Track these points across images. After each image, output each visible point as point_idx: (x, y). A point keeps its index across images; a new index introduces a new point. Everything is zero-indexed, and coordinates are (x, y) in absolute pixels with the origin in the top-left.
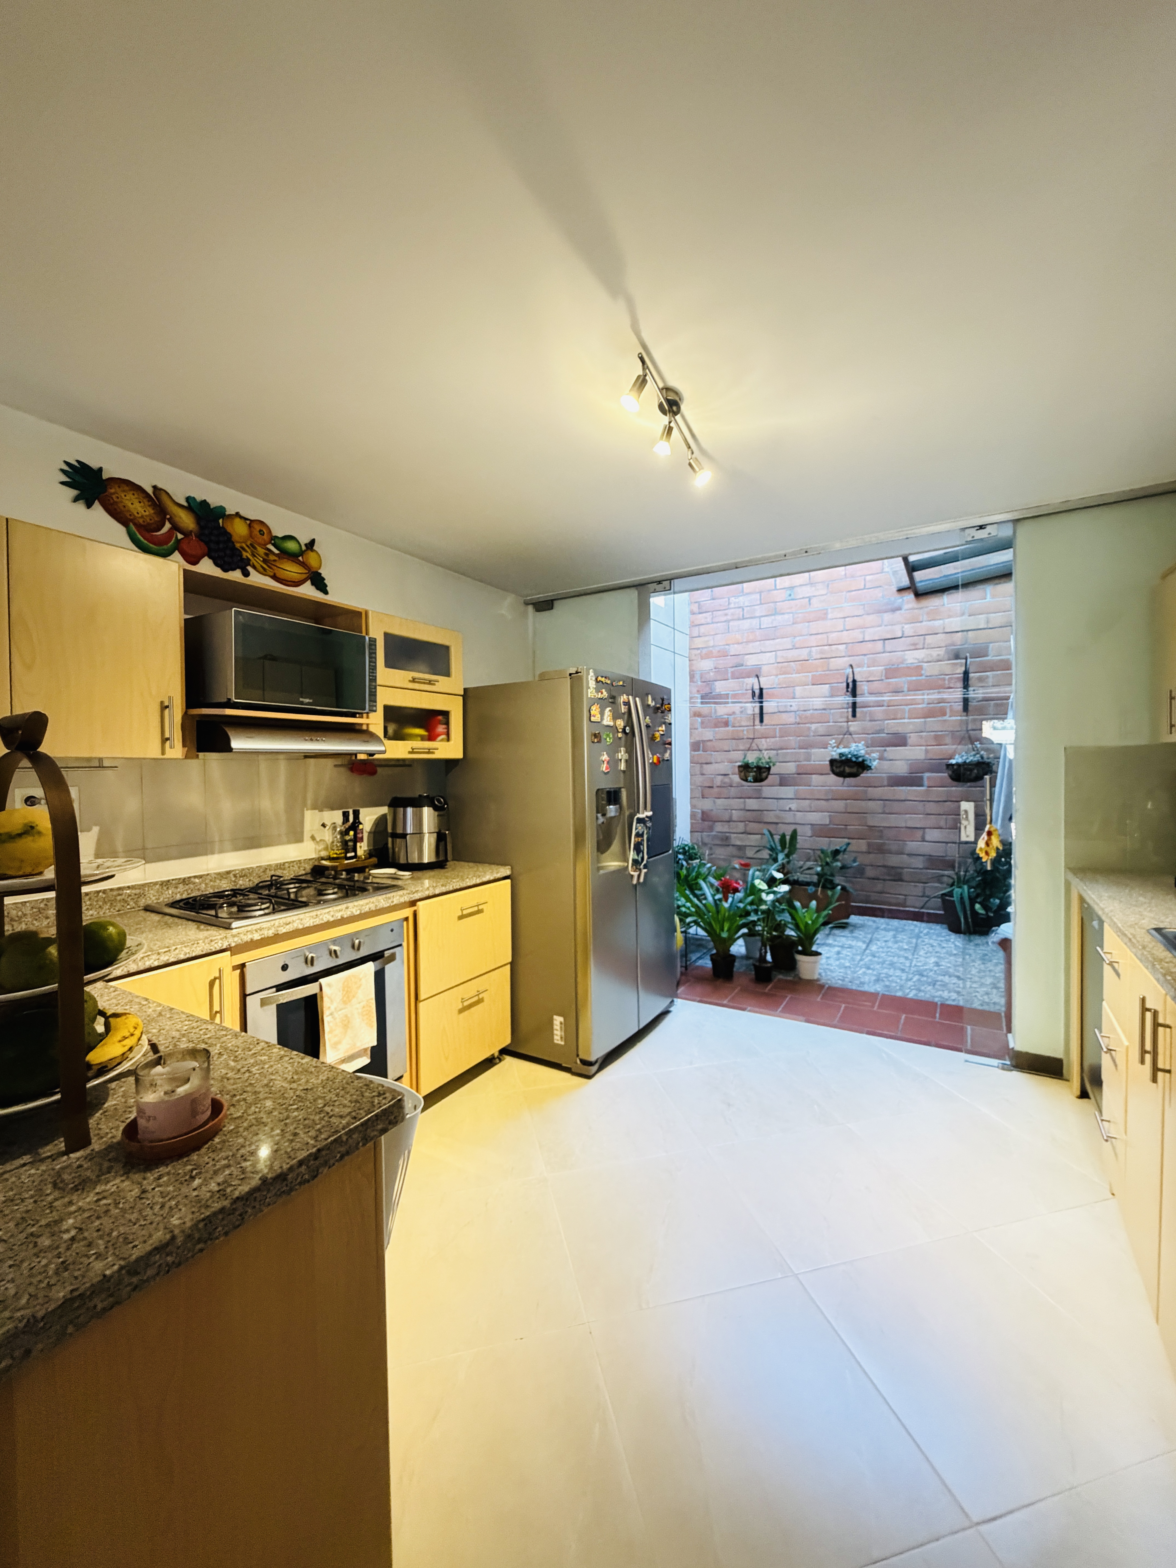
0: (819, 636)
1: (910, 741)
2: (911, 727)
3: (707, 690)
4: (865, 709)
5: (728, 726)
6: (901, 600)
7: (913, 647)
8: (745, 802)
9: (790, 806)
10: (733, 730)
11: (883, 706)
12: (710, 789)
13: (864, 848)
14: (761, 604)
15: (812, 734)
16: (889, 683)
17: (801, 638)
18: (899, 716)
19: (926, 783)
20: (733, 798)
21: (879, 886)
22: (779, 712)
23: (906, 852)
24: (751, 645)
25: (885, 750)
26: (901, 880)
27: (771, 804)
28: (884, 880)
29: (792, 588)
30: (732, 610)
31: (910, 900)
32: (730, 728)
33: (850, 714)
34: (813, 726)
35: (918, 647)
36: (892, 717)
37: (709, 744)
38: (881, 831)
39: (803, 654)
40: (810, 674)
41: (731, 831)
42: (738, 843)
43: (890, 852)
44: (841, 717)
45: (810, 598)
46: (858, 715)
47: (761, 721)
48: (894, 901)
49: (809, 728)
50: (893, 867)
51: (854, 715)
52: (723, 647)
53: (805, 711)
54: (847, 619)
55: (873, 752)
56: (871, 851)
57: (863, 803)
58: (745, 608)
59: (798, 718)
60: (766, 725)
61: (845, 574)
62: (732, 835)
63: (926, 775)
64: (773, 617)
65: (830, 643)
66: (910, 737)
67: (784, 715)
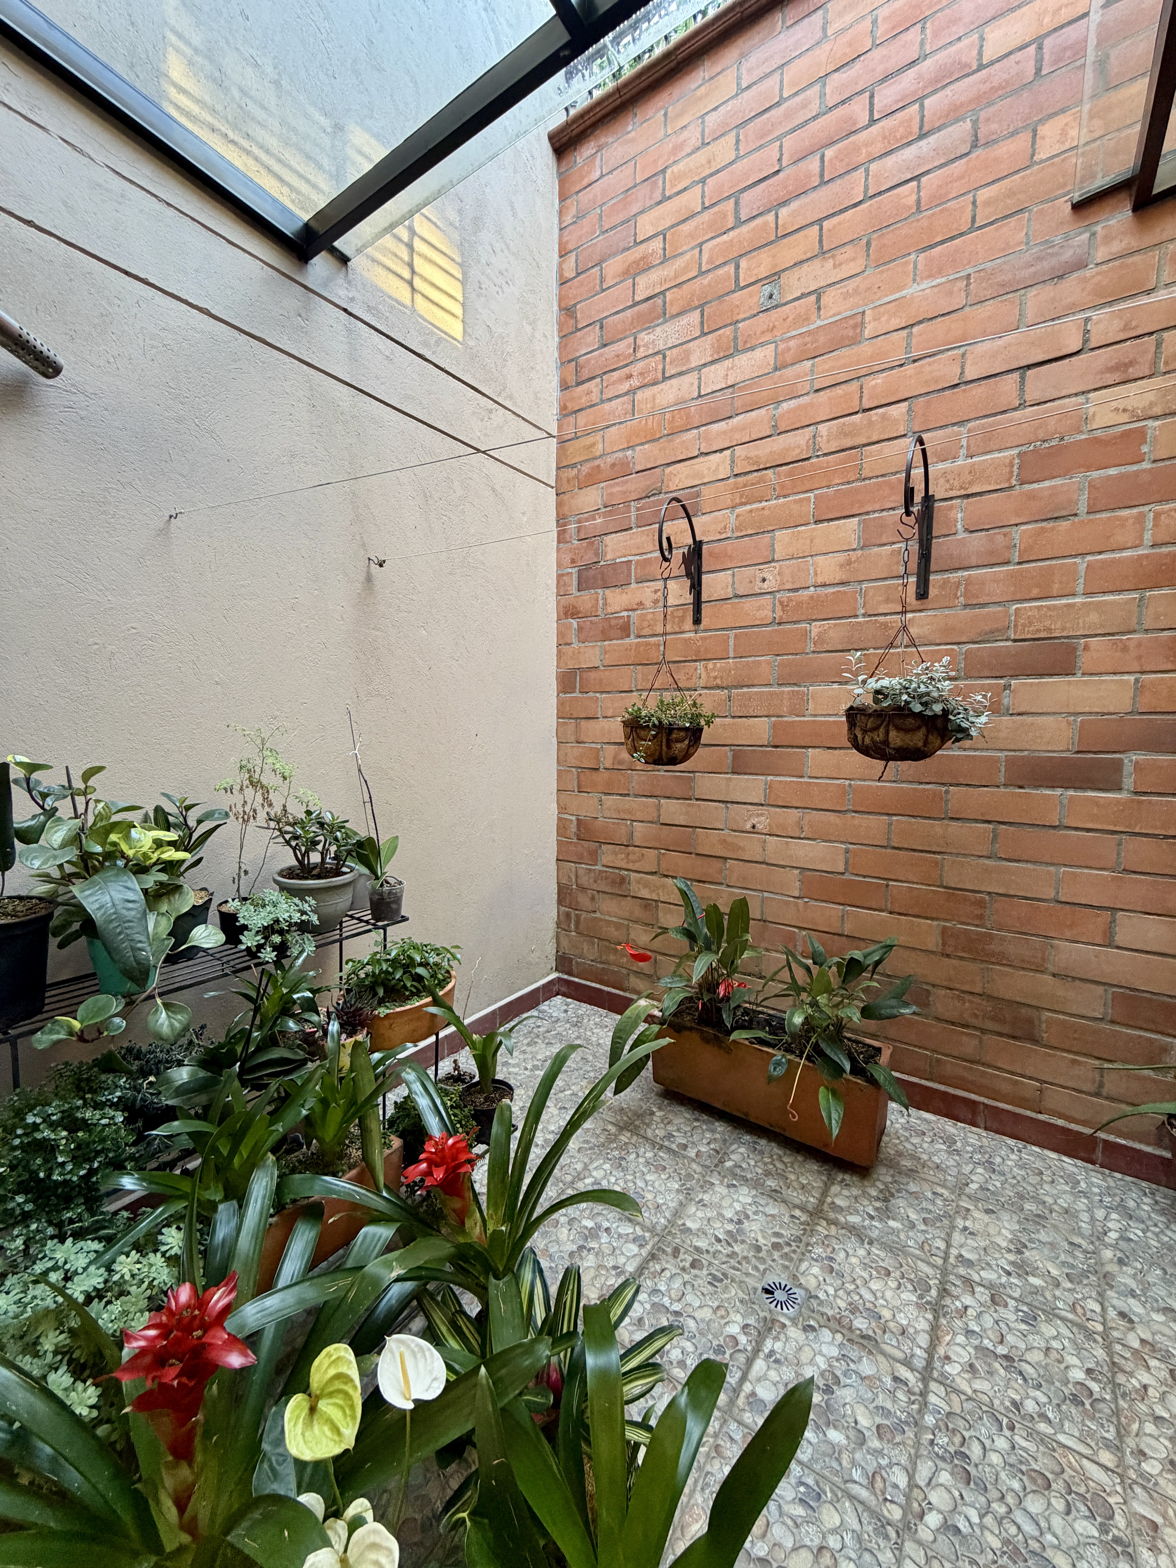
0: (839, 391)
1: (1084, 660)
2: (1094, 617)
3: (589, 558)
4: (954, 576)
5: (628, 636)
6: (1086, 235)
7: (1117, 377)
8: (659, 807)
9: (755, 820)
10: (637, 644)
11: (1008, 563)
12: (594, 772)
13: (933, 941)
14: (704, 334)
15: (811, 647)
16: (1032, 496)
17: (793, 403)
18: (1056, 589)
19: (1128, 782)
20: (636, 796)
21: (969, 1045)
22: (737, 596)
23: (1051, 968)
24: (678, 440)
25: (1007, 687)
26: (1035, 1041)
27: (715, 814)
28: (983, 1031)
29: (774, 276)
30: (640, 365)
31: (1056, 1098)
32: (632, 640)
33: (912, 590)
34: (815, 628)
35: (1132, 372)
36: (1035, 592)
37: (593, 675)
38: (981, 904)
39: (797, 443)
40: (811, 495)
41: (630, 866)
42: (645, 893)
43: (1002, 959)
44: (887, 601)
45: (818, 293)
46: (933, 592)
47: (697, 621)
48: (1005, 1088)
49: (805, 633)
50: (1011, 1003)
51: (922, 594)
52: (620, 455)
53: (796, 590)
54: (915, 330)
55: (972, 689)
56: (949, 950)
57: (937, 827)
58: (668, 353)
59: (778, 608)
60: (705, 631)
61: (918, 202)
62: (633, 874)
63: (1131, 759)
64: (728, 363)
65: (866, 404)
66: (1086, 648)
67: (748, 605)
